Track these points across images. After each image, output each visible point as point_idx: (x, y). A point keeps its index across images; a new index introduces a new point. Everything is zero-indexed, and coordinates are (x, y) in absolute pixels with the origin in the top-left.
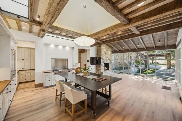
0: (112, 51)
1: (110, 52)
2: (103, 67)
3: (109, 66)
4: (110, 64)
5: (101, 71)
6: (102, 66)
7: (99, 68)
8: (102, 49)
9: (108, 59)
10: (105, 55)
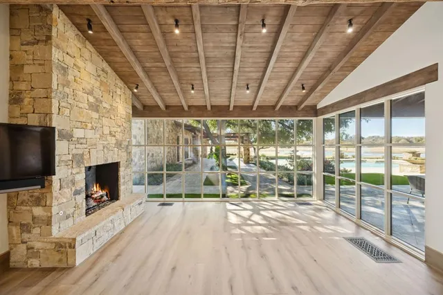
0: (134, 107)
1: (122, 107)
2: (77, 193)
3: (121, 181)
4: (127, 167)
5: (58, 231)
6: (68, 192)
7: (38, 211)
8: (64, 70)
9: (113, 141)
10: (95, 115)
